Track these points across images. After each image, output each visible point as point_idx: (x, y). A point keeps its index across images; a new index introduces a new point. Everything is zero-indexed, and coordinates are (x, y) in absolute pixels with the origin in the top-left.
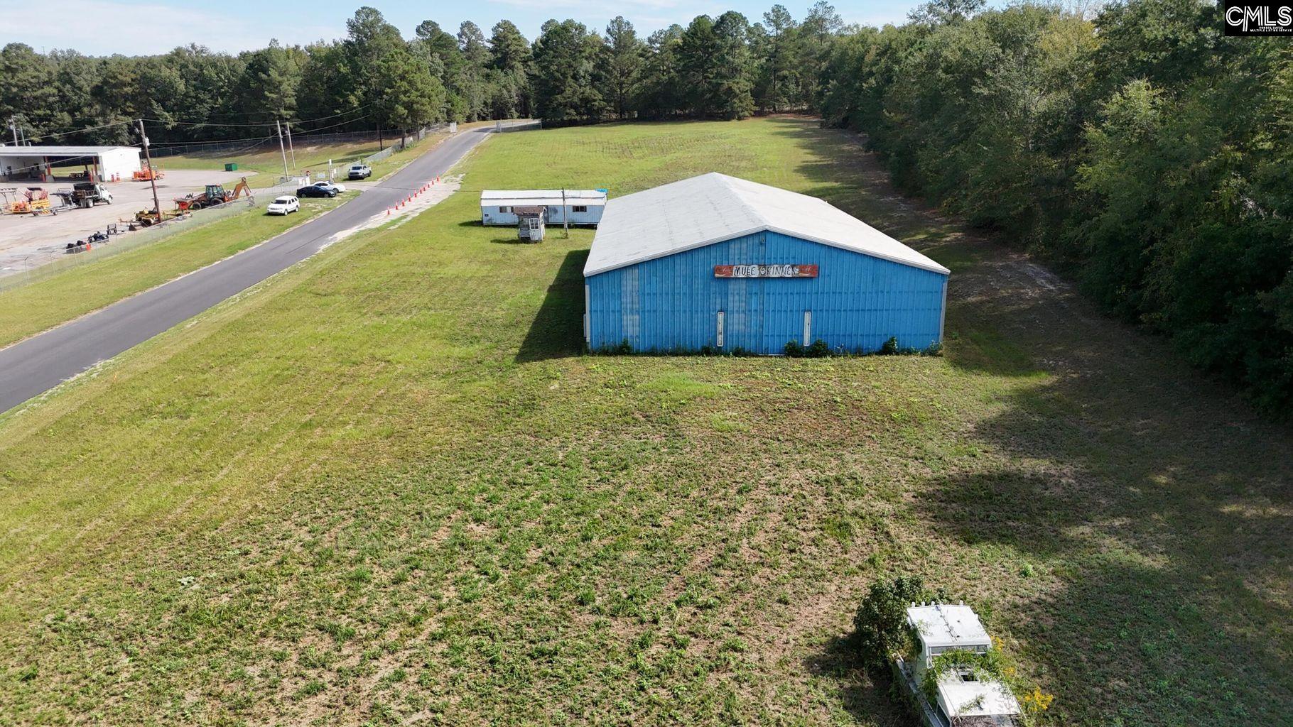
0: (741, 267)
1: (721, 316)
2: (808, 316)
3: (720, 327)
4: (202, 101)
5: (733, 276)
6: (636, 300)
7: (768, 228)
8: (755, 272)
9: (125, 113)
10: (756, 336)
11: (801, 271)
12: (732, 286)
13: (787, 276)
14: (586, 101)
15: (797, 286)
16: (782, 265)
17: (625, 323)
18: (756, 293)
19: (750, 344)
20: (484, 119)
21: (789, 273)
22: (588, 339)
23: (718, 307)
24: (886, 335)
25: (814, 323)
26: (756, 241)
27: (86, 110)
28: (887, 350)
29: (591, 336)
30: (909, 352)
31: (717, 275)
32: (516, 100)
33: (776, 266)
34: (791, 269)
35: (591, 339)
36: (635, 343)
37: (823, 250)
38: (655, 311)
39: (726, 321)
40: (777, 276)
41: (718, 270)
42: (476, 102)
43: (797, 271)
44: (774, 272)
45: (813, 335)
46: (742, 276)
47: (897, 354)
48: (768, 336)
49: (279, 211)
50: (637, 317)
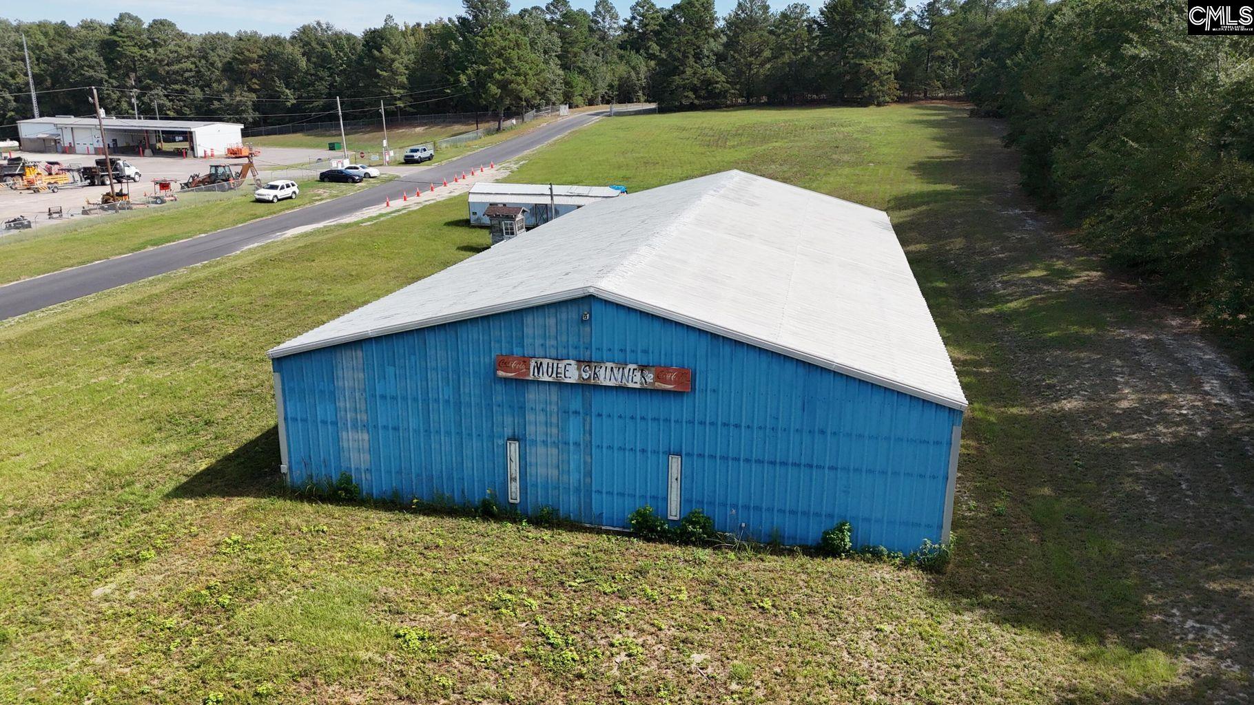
0: (545, 361)
1: (514, 448)
2: (675, 464)
3: (514, 468)
4: (322, 79)
5: (531, 377)
6: (361, 405)
7: (592, 291)
8: (572, 374)
9: (251, 90)
10: (578, 490)
11: (658, 378)
12: (532, 395)
13: (631, 385)
14: (708, 83)
15: (654, 407)
16: (623, 364)
17: (345, 445)
18: (576, 413)
19: (569, 505)
20: (608, 102)
21: (635, 380)
22: (284, 468)
23: (508, 431)
24: (831, 516)
25: (687, 479)
26: (573, 314)
27: (215, 85)
28: (826, 548)
29: (290, 462)
30: (874, 555)
31: (501, 373)
32: (644, 82)
33: (609, 365)
34: (638, 374)
35: (290, 468)
36: (367, 482)
37: (704, 342)
38: (396, 429)
39: (522, 457)
40: (612, 383)
41: (503, 363)
42: (600, 84)
43: (650, 377)
44: (606, 376)
45: (685, 501)
46: (546, 378)
47: (850, 556)
48: (600, 492)
49: (266, 198)
50: (366, 437)
